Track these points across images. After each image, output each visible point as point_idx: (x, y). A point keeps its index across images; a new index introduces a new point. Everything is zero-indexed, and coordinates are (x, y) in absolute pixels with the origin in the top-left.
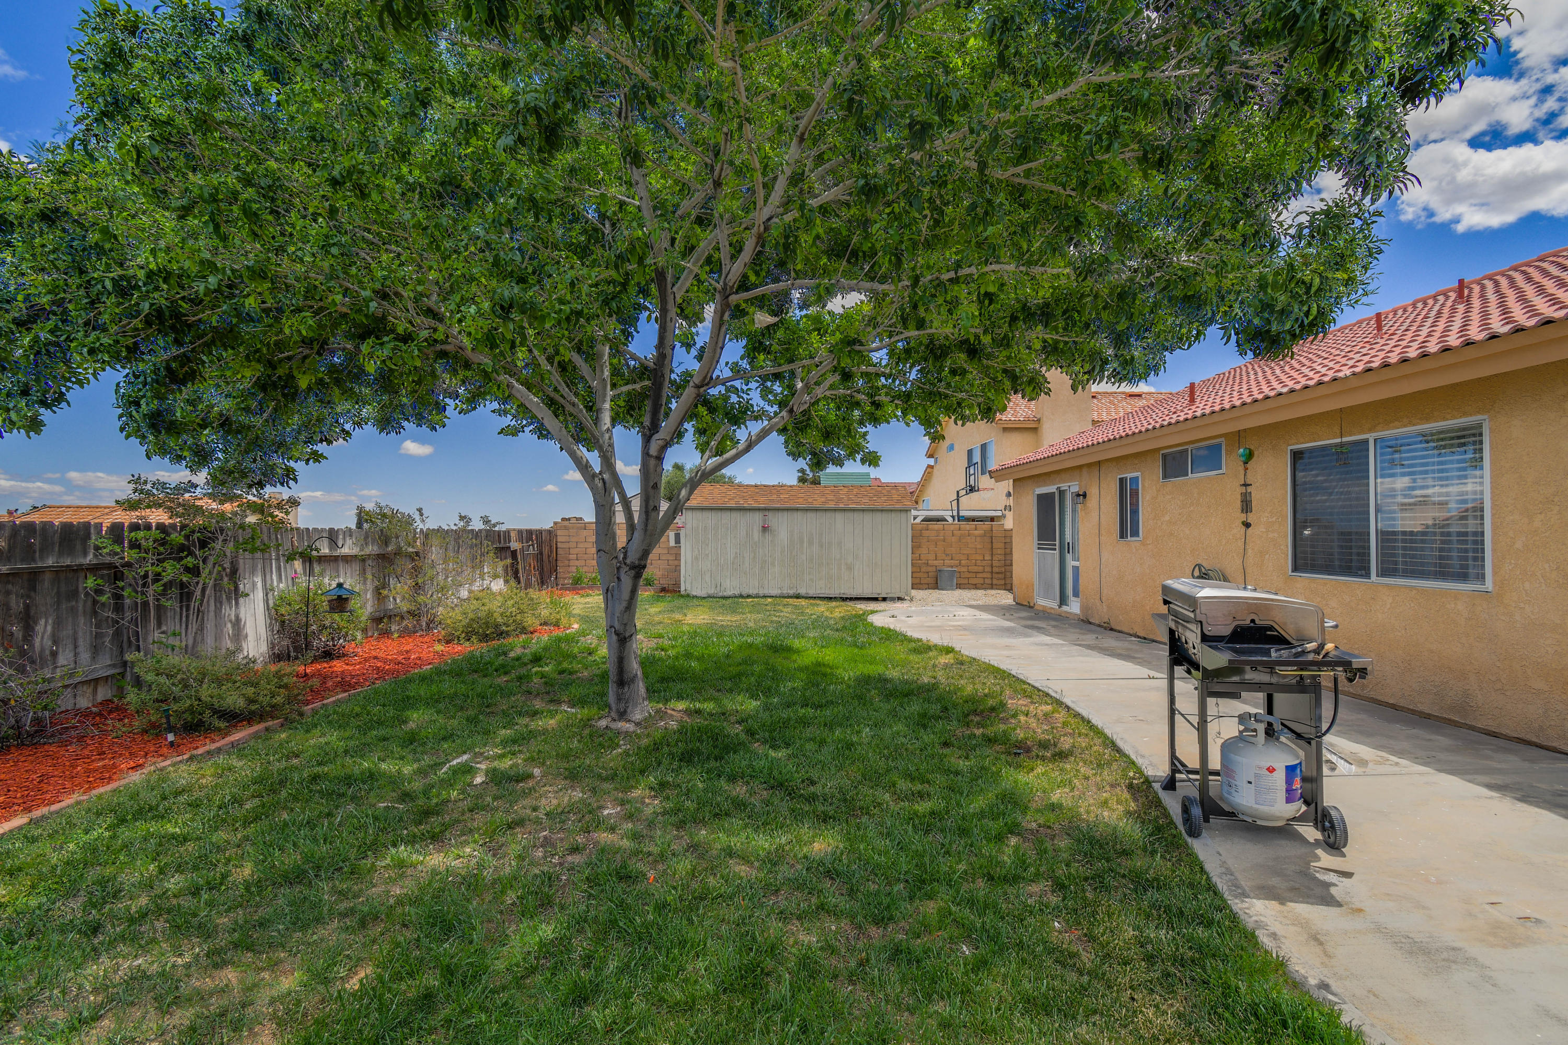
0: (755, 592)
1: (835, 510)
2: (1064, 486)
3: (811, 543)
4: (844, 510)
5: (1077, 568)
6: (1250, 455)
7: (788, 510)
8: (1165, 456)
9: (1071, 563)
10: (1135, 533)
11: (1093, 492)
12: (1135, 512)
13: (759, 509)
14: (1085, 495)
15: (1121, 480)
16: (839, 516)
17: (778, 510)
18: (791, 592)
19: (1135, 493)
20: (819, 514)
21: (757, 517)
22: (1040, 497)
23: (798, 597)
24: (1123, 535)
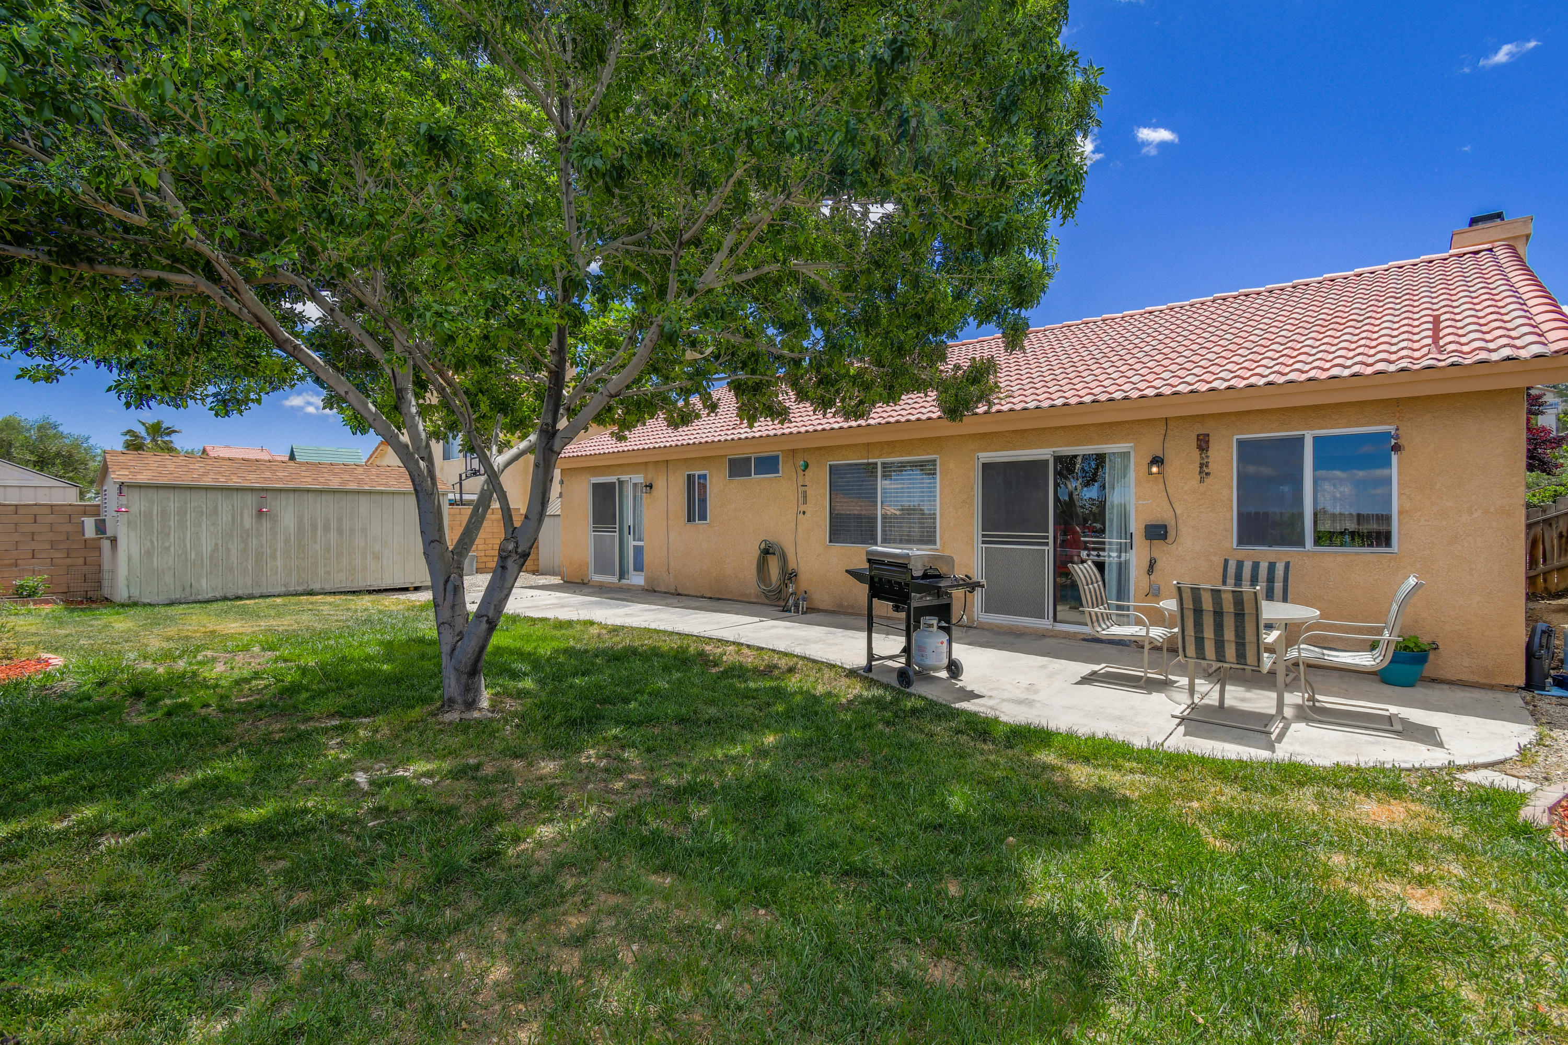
0: (247, 592)
1: (358, 492)
2: (624, 478)
3: (327, 529)
4: (370, 493)
5: (641, 548)
6: (807, 466)
7: (294, 490)
8: (730, 460)
9: (631, 543)
10: (703, 517)
11: (660, 484)
12: (703, 501)
13: (252, 490)
14: (651, 486)
15: (689, 476)
16: (363, 499)
17: (281, 490)
18: (300, 589)
19: (703, 487)
20: (337, 496)
21: (250, 499)
22: (596, 487)
23: (311, 593)
24: (690, 519)
